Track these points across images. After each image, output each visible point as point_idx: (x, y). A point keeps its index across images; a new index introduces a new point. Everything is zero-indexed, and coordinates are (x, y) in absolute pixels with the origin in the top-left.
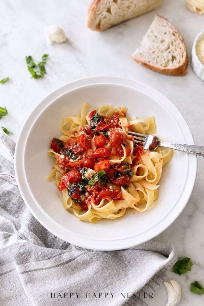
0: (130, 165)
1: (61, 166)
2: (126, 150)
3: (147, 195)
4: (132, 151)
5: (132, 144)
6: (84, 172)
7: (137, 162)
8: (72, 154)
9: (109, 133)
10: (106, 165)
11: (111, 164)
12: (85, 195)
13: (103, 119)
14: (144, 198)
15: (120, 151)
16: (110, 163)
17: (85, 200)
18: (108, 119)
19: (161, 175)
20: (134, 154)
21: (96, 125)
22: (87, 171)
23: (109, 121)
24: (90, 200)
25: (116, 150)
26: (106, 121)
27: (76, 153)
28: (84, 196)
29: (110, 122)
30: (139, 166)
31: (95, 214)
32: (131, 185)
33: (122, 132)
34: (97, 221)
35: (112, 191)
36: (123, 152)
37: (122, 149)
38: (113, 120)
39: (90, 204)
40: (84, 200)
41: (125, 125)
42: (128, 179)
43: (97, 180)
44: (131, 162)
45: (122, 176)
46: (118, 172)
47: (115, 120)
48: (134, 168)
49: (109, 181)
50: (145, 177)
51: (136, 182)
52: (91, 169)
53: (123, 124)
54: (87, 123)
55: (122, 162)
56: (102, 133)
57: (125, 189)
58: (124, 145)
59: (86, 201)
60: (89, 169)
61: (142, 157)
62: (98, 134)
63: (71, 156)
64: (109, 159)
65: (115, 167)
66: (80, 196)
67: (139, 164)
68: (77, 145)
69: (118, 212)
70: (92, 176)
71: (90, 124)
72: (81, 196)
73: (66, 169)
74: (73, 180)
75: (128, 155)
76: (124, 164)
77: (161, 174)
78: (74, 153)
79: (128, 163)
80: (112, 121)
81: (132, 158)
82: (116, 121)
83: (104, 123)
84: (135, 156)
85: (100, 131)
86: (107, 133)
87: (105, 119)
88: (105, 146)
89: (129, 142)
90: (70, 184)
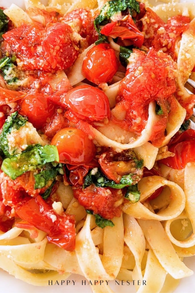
2: (156, 125)
4: (172, 134)
6: (11, 126)
7: (168, 171)
9: (133, 57)
11: (95, 142)
14: (132, 270)
15: (138, 120)
18: (153, 21)
20: (171, 146)
22: (19, 127)
23: (156, 26)
25: (128, 112)
26: (144, 23)
27: (21, 64)
29: (156, 31)
30: (166, 182)
32: (119, 222)
33: (171, 72)
35: (54, 218)
36: (141, 127)
37: (146, 116)
38: (166, 28)
41: (188, 56)
42: (120, 202)
44: (150, 165)
45: (106, 187)
48: (150, 184)
49: (67, 184)
51: (137, 219)
53: (187, 52)
56: (116, 46)
58: (157, 108)
60: (30, 125)
61: (188, 164)
62: (105, 45)
64: (96, 127)
65: (101, 153)
67: (168, 178)
70: (25, 147)
75: (152, 141)
76: (127, 160)
78: (15, 63)
80: (162, 30)
81: (160, 153)
82: (172, 35)
83: (140, 26)
84: (169, 152)
85: (114, 37)
86: (129, 54)
87: (146, 17)
88: (106, 84)
89: (176, 108)
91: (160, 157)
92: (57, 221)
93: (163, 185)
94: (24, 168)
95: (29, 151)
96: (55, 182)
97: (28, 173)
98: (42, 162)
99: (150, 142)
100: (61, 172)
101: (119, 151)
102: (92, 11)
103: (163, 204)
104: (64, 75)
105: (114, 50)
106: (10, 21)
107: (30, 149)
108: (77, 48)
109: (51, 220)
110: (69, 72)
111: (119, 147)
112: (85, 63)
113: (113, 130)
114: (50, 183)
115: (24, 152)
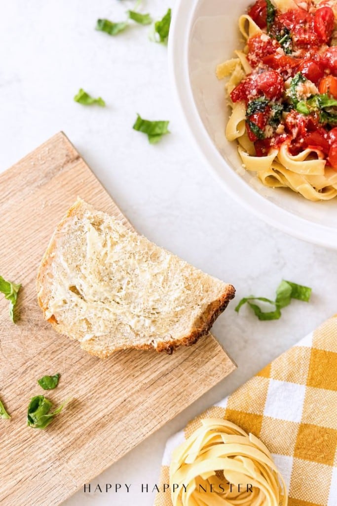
1: (253, 57)
6: (298, 81)
8: (286, 38)
12: (275, 129)
17: (271, 138)
22: (304, 82)
24: (280, 142)
27: (296, 39)
28: (272, 130)
31: (277, 171)
34: (274, 188)
39: (279, 148)
40: (269, 136)
43: (315, 109)
52: (313, 82)
59: (273, 140)
60: (310, 81)
63: (282, 43)
66: (266, 125)
68: (305, 25)
69: (322, 190)
70: (309, 95)
72: (268, 127)
73: (260, 65)
74: (267, 90)
78: (292, 39)
90: (256, 95)
94: (311, 109)
95: (310, 99)
97: (313, 112)
98: (320, 106)
104: (326, 46)
107: (312, 97)
110: (329, 45)
115: (308, 99)
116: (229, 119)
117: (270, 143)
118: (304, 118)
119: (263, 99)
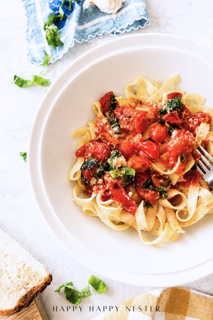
0: (172, 185)
1: (97, 130)
2: (180, 166)
3: (163, 230)
4: (186, 171)
5: (192, 164)
6: (115, 156)
7: (181, 188)
8: (116, 125)
9: (175, 133)
10: (144, 165)
11: (151, 169)
12: (98, 180)
13: (182, 111)
14: (157, 230)
15: (172, 162)
16: (150, 166)
17: (94, 185)
18: (188, 114)
19: (195, 222)
20: (185, 176)
21: (168, 112)
22: (118, 157)
24: (98, 189)
25: (168, 158)
26: (183, 115)
27: (122, 127)
28: (95, 181)
29: (188, 120)
30: (180, 193)
31: (93, 206)
32: (155, 207)
33: (191, 142)
34: (90, 216)
35: (128, 198)
36: (173, 166)
37: (177, 161)
38: (193, 119)
39: (97, 193)
40: (92, 184)
41: (201, 135)
42: (158, 198)
43: (121, 176)
44: (174, 183)
45: (153, 190)
46: (152, 183)
47: (196, 121)
48: (172, 192)
49: (134, 185)
50: (177, 210)
51: (163, 207)
52: (125, 158)
53: (201, 133)
54: (160, 101)
55: (164, 175)
56: (168, 125)
57: (144, 207)
58: (182, 159)
59: (95, 187)
60: (123, 156)
61: (191, 186)
62: (162, 123)
64: (153, 162)
65: (152, 174)
66: (92, 177)
67: (181, 191)
68: (129, 119)
69: (118, 223)
70: (120, 166)
71: (163, 105)
72: (93, 179)
73: (100, 136)
74: (98, 156)
76: (164, 179)
77: (197, 221)
78: (119, 126)
79: (171, 181)
80: (191, 120)
81: (180, 179)
82: (195, 123)
83: (180, 116)
84: (184, 179)
85: (168, 121)
86: (173, 130)
87: (184, 112)
88: (160, 143)
89: (191, 159)
90: (90, 157)
91: (179, 181)
92: (130, 200)
93: (178, 194)
94: (119, 175)
95: (120, 168)
96: (129, 184)
97: (120, 177)
98: (126, 173)
99: (176, 173)
100: (133, 180)
101: (162, 174)
102: (159, 104)
103: (177, 203)
104: (141, 135)
105: (167, 127)
106: (117, 102)
107: (122, 167)
108: (148, 122)
109: (127, 199)
110: (143, 134)
111: (162, 172)
112: (152, 132)
113: (160, 165)
114: (128, 184)
115: (119, 168)
116: (73, 166)
117: (93, 188)
118: (112, 180)
119: (93, 160)
